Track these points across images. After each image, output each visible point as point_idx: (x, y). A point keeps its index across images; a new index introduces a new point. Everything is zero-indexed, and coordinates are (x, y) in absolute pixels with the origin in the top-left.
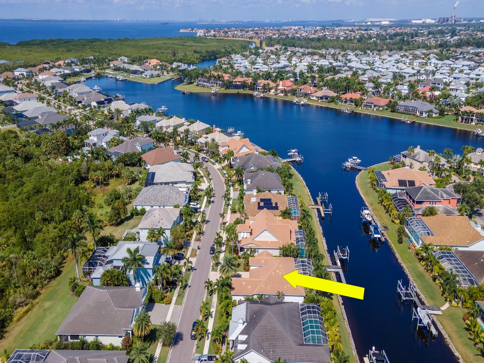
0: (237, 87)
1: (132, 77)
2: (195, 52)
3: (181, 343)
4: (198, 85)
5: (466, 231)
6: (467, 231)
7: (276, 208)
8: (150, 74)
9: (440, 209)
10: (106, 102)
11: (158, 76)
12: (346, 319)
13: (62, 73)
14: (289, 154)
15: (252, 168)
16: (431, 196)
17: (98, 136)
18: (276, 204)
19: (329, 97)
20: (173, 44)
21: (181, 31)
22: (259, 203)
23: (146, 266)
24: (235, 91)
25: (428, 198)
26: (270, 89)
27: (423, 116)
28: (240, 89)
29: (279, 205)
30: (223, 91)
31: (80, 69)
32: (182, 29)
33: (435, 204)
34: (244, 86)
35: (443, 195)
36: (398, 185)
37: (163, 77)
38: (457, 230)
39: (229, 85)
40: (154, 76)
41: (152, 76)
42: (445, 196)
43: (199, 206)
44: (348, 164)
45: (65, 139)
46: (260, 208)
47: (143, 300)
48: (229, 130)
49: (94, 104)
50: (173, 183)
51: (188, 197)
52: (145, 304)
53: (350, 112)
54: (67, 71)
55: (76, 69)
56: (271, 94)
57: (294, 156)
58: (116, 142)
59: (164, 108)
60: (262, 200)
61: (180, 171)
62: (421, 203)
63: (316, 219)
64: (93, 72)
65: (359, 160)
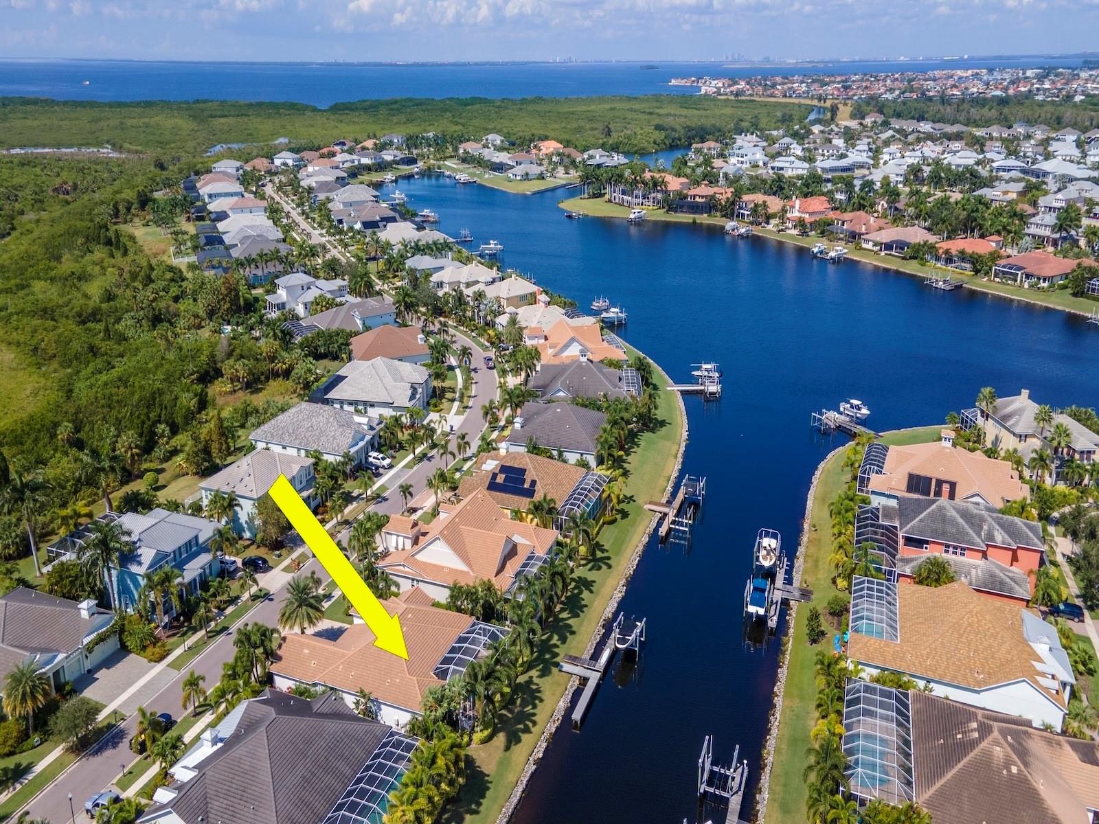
0: (695, 208)
1: (488, 178)
2: (659, 128)
3: (109, 753)
4: (610, 201)
5: (986, 644)
6: (990, 646)
7: (530, 493)
8: (523, 173)
9: (973, 571)
10: (381, 224)
11: (541, 177)
13: (356, 163)
14: (695, 373)
15: (561, 394)
16: (954, 530)
17: (289, 289)
18: (533, 483)
19: (908, 245)
20: (631, 110)
21: (673, 82)
22: (495, 476)
23: (134, 569)
24: (685, 218)
25: (943, 534)
26: (768, 218)
28: (702, 213)
29: (538, 487)
30: (661, 216)
31: (395, 157)
32: (676, 78)
33: (963, 554)
34: (710, 206)
35: (996, 533)
36: (904, 486)
37: (552, 179)
38: (962, 636)
39: (677, 203)
40: (530, 177)
41: (526, 177)
42: (999, 537)
43: (388, 461)
44: (832, 418)
45: (230, 290)
46: (493, 486)
47: (86, 640)
48: (596, 305)
49: (358, 226)
50: (365, 403)
51: (368, 438)
52: (89, 649)
53: (948, 288)
54: (366, 161)
55: (388, 156)
56: (770, 230)
57: (709, 379)
58: (322, 305)
59: (494, 246)
60: (504, 469)
61: (388, 380)
62: (919, 544)
63: (639, 539)
64: (421, 165)
65: (865, 411)
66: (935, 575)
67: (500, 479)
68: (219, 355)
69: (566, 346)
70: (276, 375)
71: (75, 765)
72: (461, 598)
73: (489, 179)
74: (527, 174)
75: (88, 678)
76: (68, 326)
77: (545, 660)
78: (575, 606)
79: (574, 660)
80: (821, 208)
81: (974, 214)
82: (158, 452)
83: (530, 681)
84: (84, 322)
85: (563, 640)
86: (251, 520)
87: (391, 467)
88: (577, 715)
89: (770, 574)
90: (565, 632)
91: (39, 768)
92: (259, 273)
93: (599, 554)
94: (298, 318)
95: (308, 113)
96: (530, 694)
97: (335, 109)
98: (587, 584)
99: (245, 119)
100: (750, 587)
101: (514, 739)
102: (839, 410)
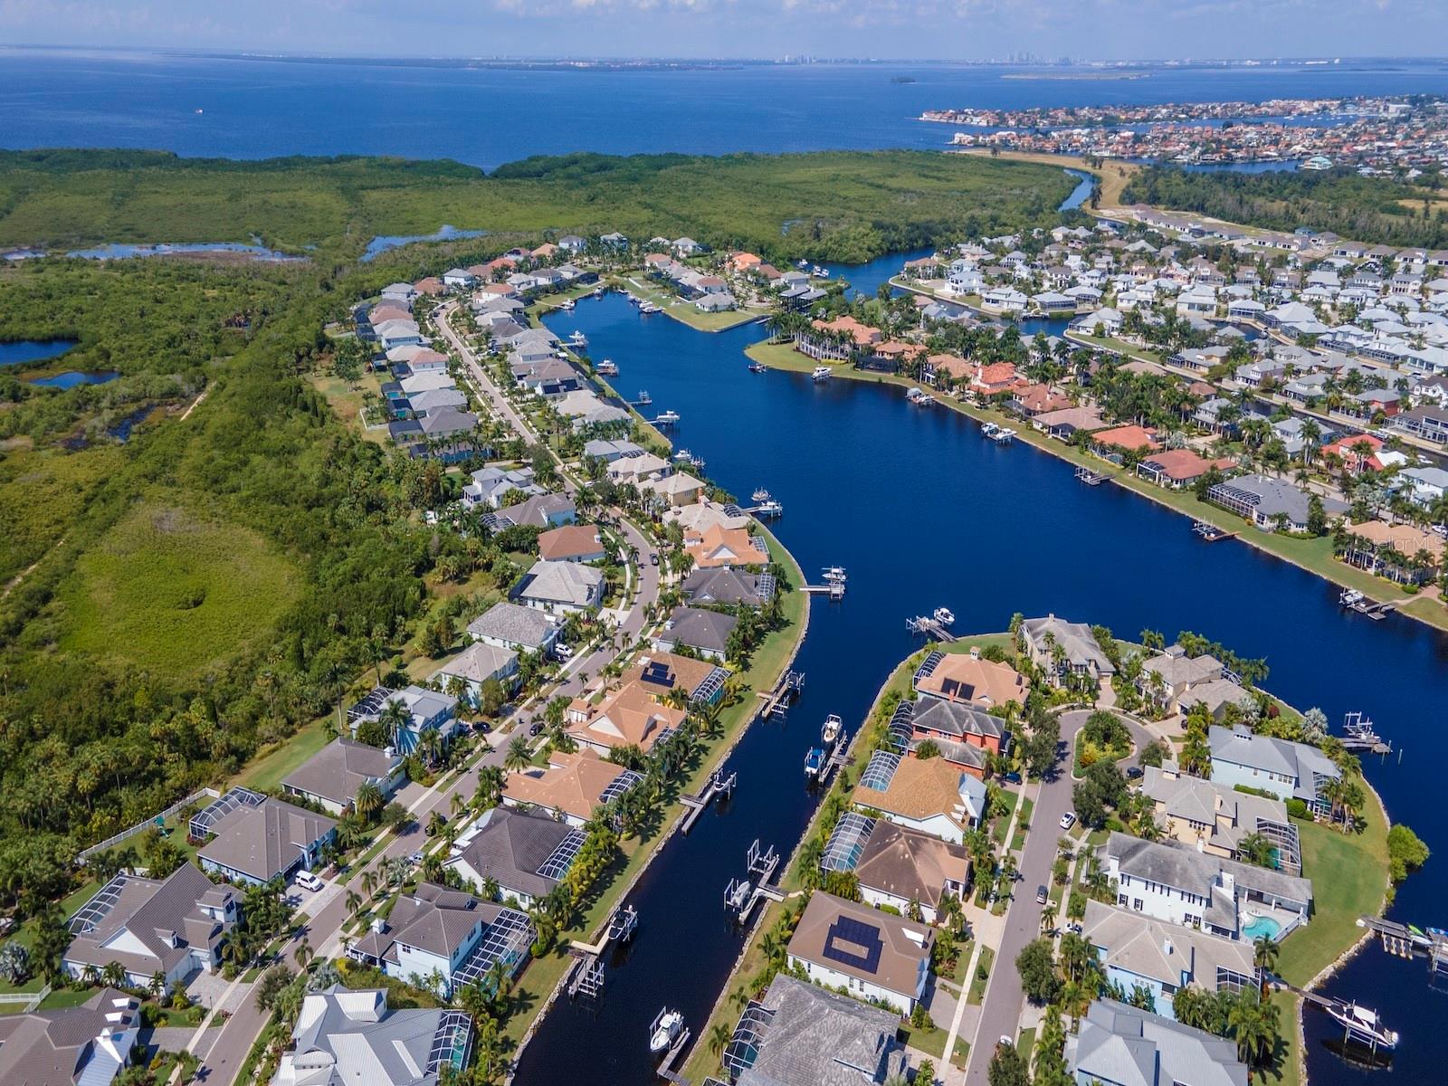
0: (883, 366)
2: (878, 226)
4: (798, 349)
5: (930, 793)
6: (933, 796)
7: (670, 684)
8: (712, 303)
9: (954, 750)
10: (562, 388)
11: (731, 308)
12: (643, 870)
13: (533, 284)
14: (826, 576)
15: (707, 597)
16: (946, 722)
17: (484, 483)
18: (673, 676)
19: (1072, 429)
20: (858, 180)
21: (925, 117)
22: (646, 669)
23: (412, 728)
24: (871, 376)
25: (938, 725)
26: (951, 384)
27: (1263, 527)
28: (889, 372)
29: (676, 679)
30: (847, 372)
31: (575, 273)
32: (928, 111)
33: (949, 739)
34: (897, 365)
36: (940, 687)
37: (743, 311)
38: (918, 788)
39: (863, 358)
40: (719, 309)
41: (716, 309)
42: (974, 728)
43: (570, 651)
44: (925, 623)
45: (432, 481)
46: (645, 677)
47: (390, 771)
48: (757, 496)
49: (539, 390)
50: (552, 601)
51: (555, 633)
52: (392, 776)
53: (1095, 483)
54: (543, 281)
55: (567, 273)
56: (950, 398)
57: (836, 581)
58: (515, 498)
59: (670, 416)
60: (653, 665)
61: (571, 583)
62: (924, 730)
63: (747, 719)
64: (602, 282)
65: (951, 619)
66: (928, 751)
67: (650, 672)
68: (432, 550)
69: (717, 551)
70: (478, 567)
71: (396, 840)
72: (617, 755)
73: (674, 307)
74: (715, 306)
75: (391, 794)
76: (299, 514)
77: (670, 797)
78: (695, 764)
79: (688, 797)
80: (1004, 378)
81: (1139, 402)
82: (398, 637)
83: (659, 808)
84: (309, 508)
85: (683, 785)
86: (476, 696)
87: (572, 655)
88: (685, 828)
89: (832, 746)
90: (684, 779)
91: (378, 840)
92: (451, 452)
93: (717, 729)
94: (491, 510)
95: (473, 182)
96: (659, 816)
97: (502, 174)
98: (704, 749)
99: (401, 192)
100: (809, 756)
101: (645, 839)
102: (931, 617)
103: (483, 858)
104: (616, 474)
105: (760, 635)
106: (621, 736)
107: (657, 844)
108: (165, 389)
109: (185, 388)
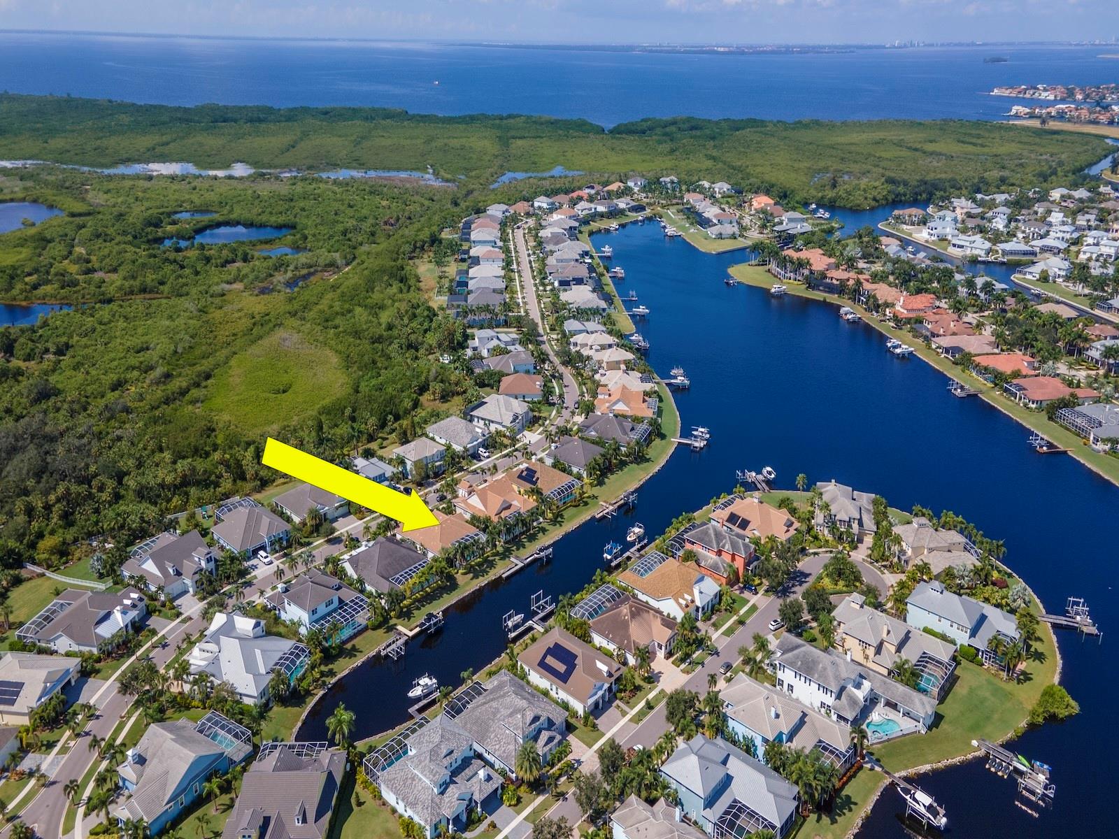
0: (831, 289)
4: (769, 271)
7: (533, 483)
8: (720, 232)
9: (710, 560)
10: (572, 283)
11: (734, 237)
12: (465, 594)
13: (593, 210)
14: (695, 433)
16: (707, 539)
17: (482, 338)
18: (538, 479)
19: (961, 352)
21: (996, 92)
22: (522, 472)
24: (818, 295)
25: (701, 540)
26: (877, 307)
27: (1097, 447)
28: (833, 293)
29: (539, 481)
30: (801, 291)
31: (628, 204)
33: (706, 551)
34: (841, 289)
35: (727, 545)
36: (726, 518)
37: (742, 239)
39: (816, 281)
40: (723, 236)
41: (720, 236)
42: (728, 547)
43: (487, 454)
44: (752, 476)
45: (449, 334)
46: (520, 477)
47: (337, 505)
48: (674, 372)
49: (556, 284)
51: (483, 440)
52: (337, 508)
53: (963, 394)
54: (601, 209)
55: (622, 203)
56: (872, 319)
57: (700, 438)
58: (500, 352)
59: (642, 310)
60: (527, 469)
61: (503, 410)
62: (693, 543)
63: (585, 516)
64: (648, 212)
65: (773, 476)
66: (690, 556)
67: (524, 474)
68: (431, 377)
69: (615, 403)
70: (458, 394)
71: (326, 546)
72: (475, 520)
73: (692, 234)
74: (721, 234)
75: (335, 519)
76: (366, 345)
77: (505, 555)
78: (532, 538)
79: (517, 557)
80: (921, 306)
82: (387, 429)
83: (494, 560)
84: (373, 343)
85: (518, 549)
86: (411, 471)
87: (488, 457)
88: (504, 576)
90: (520, 545)
91: (315, 544)
93: (559, 519)
94: (482, 358)
95: (591, 136)
96: (491, 565)
97: (617, 131)
98: (544, 530)
99: (538, 141)
101: (476, 577)
102: (759, 472)
103: (360, 563)
104: (575, 344)
105: (623, 464)
106: (483, 509)
107: (482, 581)
108: (327, 262)
109: (339, 262)
